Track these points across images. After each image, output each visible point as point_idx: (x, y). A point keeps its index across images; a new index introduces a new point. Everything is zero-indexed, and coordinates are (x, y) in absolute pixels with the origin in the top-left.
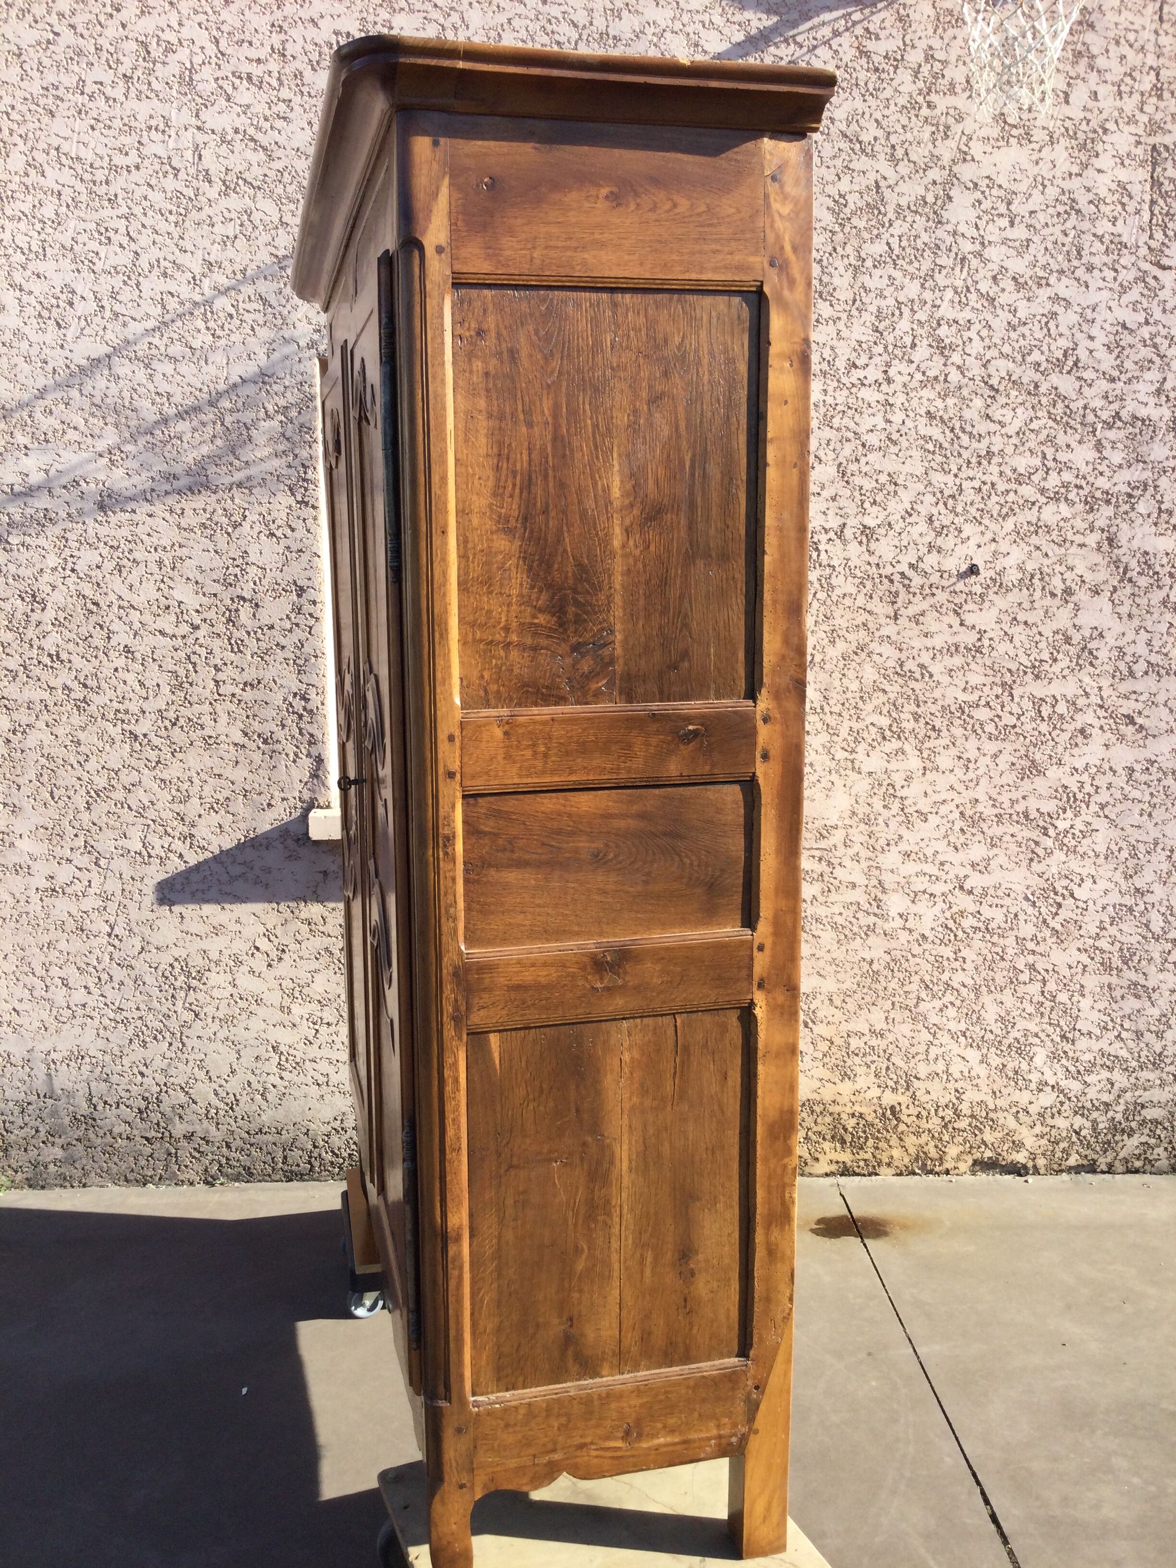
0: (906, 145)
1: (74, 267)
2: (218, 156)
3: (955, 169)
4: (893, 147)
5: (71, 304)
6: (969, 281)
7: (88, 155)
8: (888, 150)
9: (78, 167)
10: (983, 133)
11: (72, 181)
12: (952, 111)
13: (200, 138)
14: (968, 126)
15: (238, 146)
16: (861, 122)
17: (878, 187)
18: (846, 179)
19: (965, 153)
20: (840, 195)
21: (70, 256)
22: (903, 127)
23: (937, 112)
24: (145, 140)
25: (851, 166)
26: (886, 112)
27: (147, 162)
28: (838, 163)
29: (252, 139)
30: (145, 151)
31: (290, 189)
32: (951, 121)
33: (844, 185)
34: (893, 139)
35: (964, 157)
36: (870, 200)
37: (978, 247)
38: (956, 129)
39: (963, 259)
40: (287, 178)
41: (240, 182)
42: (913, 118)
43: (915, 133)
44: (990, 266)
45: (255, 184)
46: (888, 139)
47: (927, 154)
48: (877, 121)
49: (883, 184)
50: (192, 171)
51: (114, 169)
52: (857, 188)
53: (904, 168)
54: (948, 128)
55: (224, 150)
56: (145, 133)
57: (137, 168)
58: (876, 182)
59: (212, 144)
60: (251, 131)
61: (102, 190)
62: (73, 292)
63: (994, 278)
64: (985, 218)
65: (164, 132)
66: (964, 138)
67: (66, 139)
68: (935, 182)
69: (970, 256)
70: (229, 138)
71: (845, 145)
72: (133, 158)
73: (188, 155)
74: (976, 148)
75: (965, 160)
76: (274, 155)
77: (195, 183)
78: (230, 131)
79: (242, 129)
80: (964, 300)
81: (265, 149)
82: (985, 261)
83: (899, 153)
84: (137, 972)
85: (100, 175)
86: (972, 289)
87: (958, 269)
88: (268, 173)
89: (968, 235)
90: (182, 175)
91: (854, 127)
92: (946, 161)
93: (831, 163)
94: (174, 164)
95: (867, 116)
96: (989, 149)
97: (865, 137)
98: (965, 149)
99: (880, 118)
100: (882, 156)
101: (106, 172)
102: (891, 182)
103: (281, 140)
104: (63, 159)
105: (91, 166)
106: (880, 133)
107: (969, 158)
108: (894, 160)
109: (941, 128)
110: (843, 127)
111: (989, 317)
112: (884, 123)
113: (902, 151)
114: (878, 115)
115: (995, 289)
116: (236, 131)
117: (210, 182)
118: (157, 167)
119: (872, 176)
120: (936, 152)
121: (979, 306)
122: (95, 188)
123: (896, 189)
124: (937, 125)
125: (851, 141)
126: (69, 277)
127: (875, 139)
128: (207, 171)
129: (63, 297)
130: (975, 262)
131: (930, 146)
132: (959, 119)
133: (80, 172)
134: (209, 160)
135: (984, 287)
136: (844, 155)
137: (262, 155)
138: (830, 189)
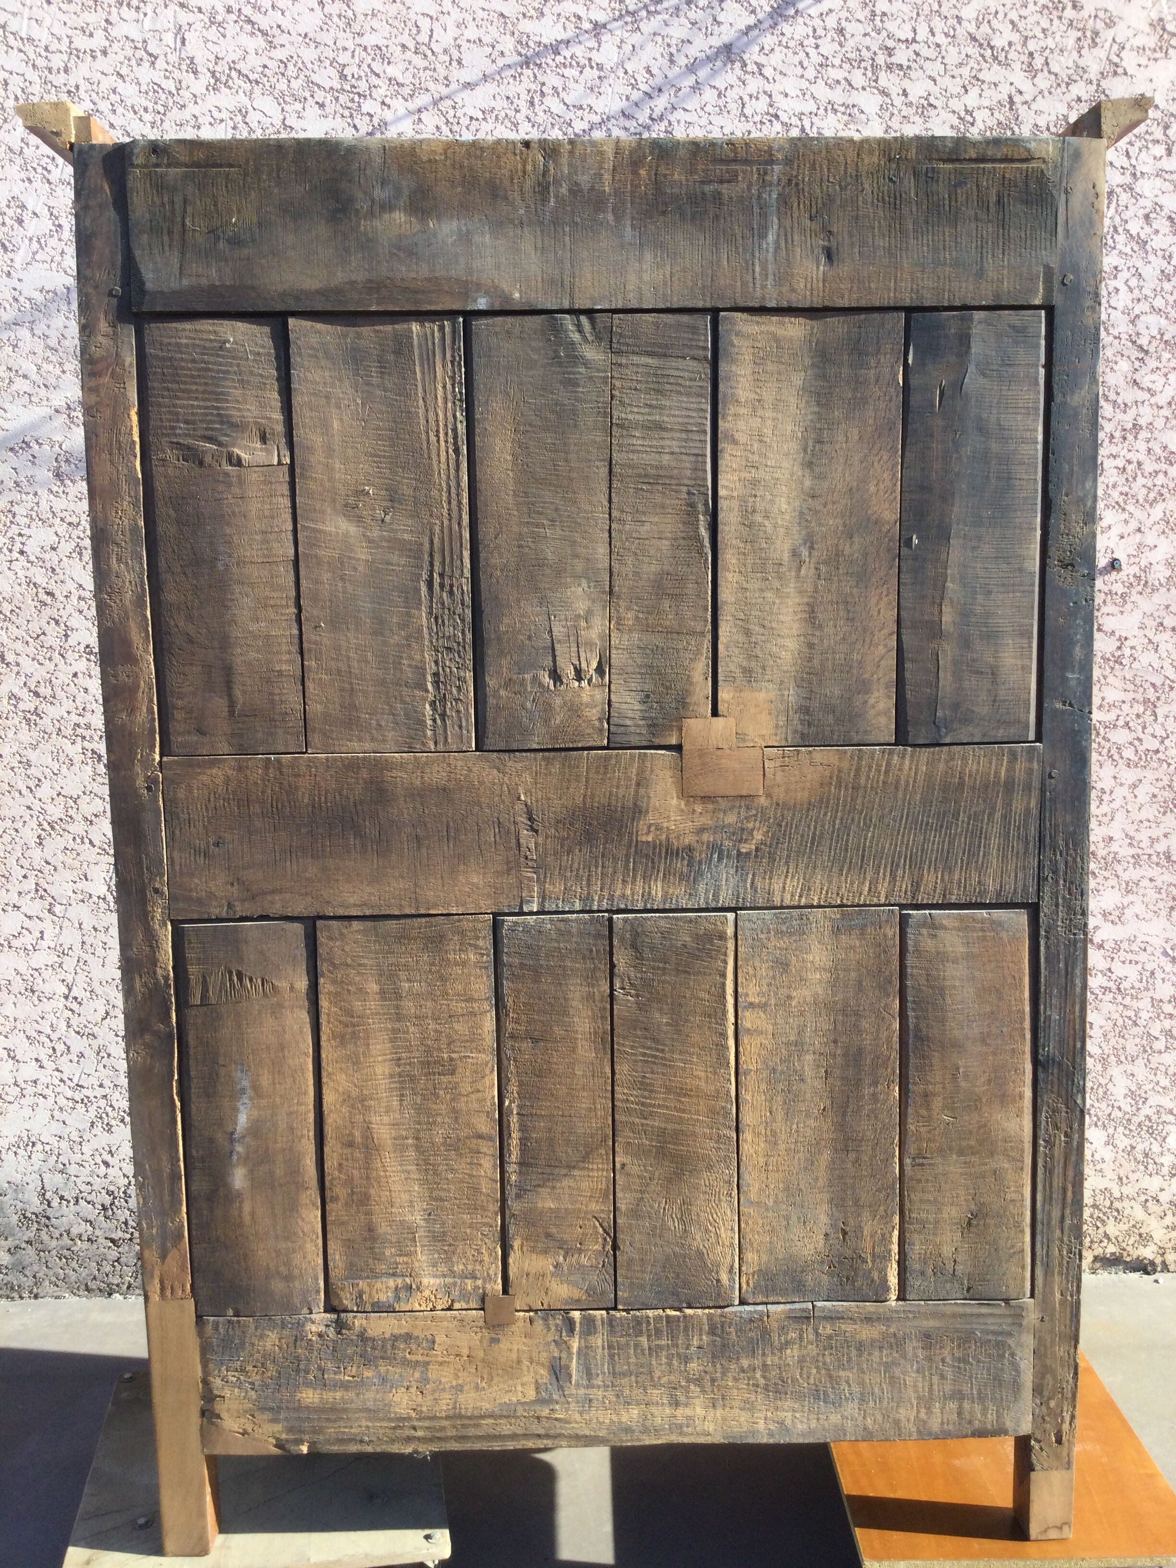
0: (1046, 54)
1: (23, 175)
2: (206, 41)
3: (1103, 83)
4: (1031, 54)
5: (20, 221)
6: (1117, 220)
7: (42, 35)
8: (1025, 58)
9: (30, 49)
10: (1138, 42)
11: (22, 68)
12: (1101, 14)
13: (184, 17)
14: (1121, 32)
15: (231, 29)
16: (994, 22)
17: (1011, 102)
18: (974, 92)
19: (1116, 65)
20: (967, 111)
21: (19, 161)
22: (1044, 31)
23: (1085, 14)
24: (114, 18)
25: (981, 76)
26: (1023, 12)
27: (116, 46)
28: (965, 71)
29: (249, 21)
30: (114, 32)
31: (295, 84)
32: (1100, 25)
33: (971, 99)
34: (1032, 46)
35: (1115, 69)
36: (1002, 118)
37: (1128, 179)
38: (1107, 35)
40: (291, 71)
41: (234, 74)
42: (1056, 21)
43: (1058, 39)
44: (1142, 202)
45: (252, 77)
46: (1025, 44)
47: (1070, 64)
48: (1012, 22)
49: (1017, 99)
50: (173, 58)
51: (75, 53)
52: (986, 103)
53: (1043, 81)
54: (1096, 33)
55: (213, 33)
56: (114, 10)
57: (105, 53)
58: (1010, 97)
59: (198, 26)
60: (248, 11)
61: (59, 79)
62: (23, 207)
63: (1147, 217)
64: (1138, 144)
65: (138, 8)
66: (1116, 47)
67: (14, 14)
68: (1079, 100)
69: (1118, 190)
70: (219, 18)
71: (973, 51)
72: (99, 41)
73: (169, 38)
74: (1129, 60)
75: (1115, 73)
76: (276, 41)
77: (177, 74)
78: (222, 10)
79: (236, 7)
81: (264, 34)
82: (1136, 196)
83: (1038, 62)
84: (100, 1041)
85: (57, 61)
86: (1120, 230)
88: (269, 63)
89: (1117, 164)
90: (160, 63)
91: (985, 28)
92: (1093, 73)
93: (956, 72)
94: (151, 48)
95: (1000, 16)
96: (1144, 61)
97: (999, 42)
98: (1116, 60)
99: (1016, 19)
100: (1017, 66)
101: (65, 57)
102: (1028, 97)
103: (286, 23)
104: (11, 39)
105: (46, 49)
106: (1016, 38)
107: (1120, 71)
108: (1031, 71)
109: (1088, 34)
110: (972, 28)
111: (1139, 264)
112: (1021, 25)
113: (1042, 60)
114: (1013, 15)
115: (1148, 230)
116: (229, 10)
117: (195, 73)
118: (129, 52)
119: (1005, 90)
120: (1082, 63)
121: (1128, 250)
122: (50, 77)
123: (1034, 106)
124: (1084, 30)
125: (981, 45)
126: (18, 188)
127: (1010, 44)
128: (192, 60)
129: (10, 212)
130: (1124, 198)
131: (1075, 55)
132: (1110, 24)
133: (32, 56)
134: (195, 47)
135: (1134, 227)
136: (972, 63)
137: (260, 41)
138: (955, 104)
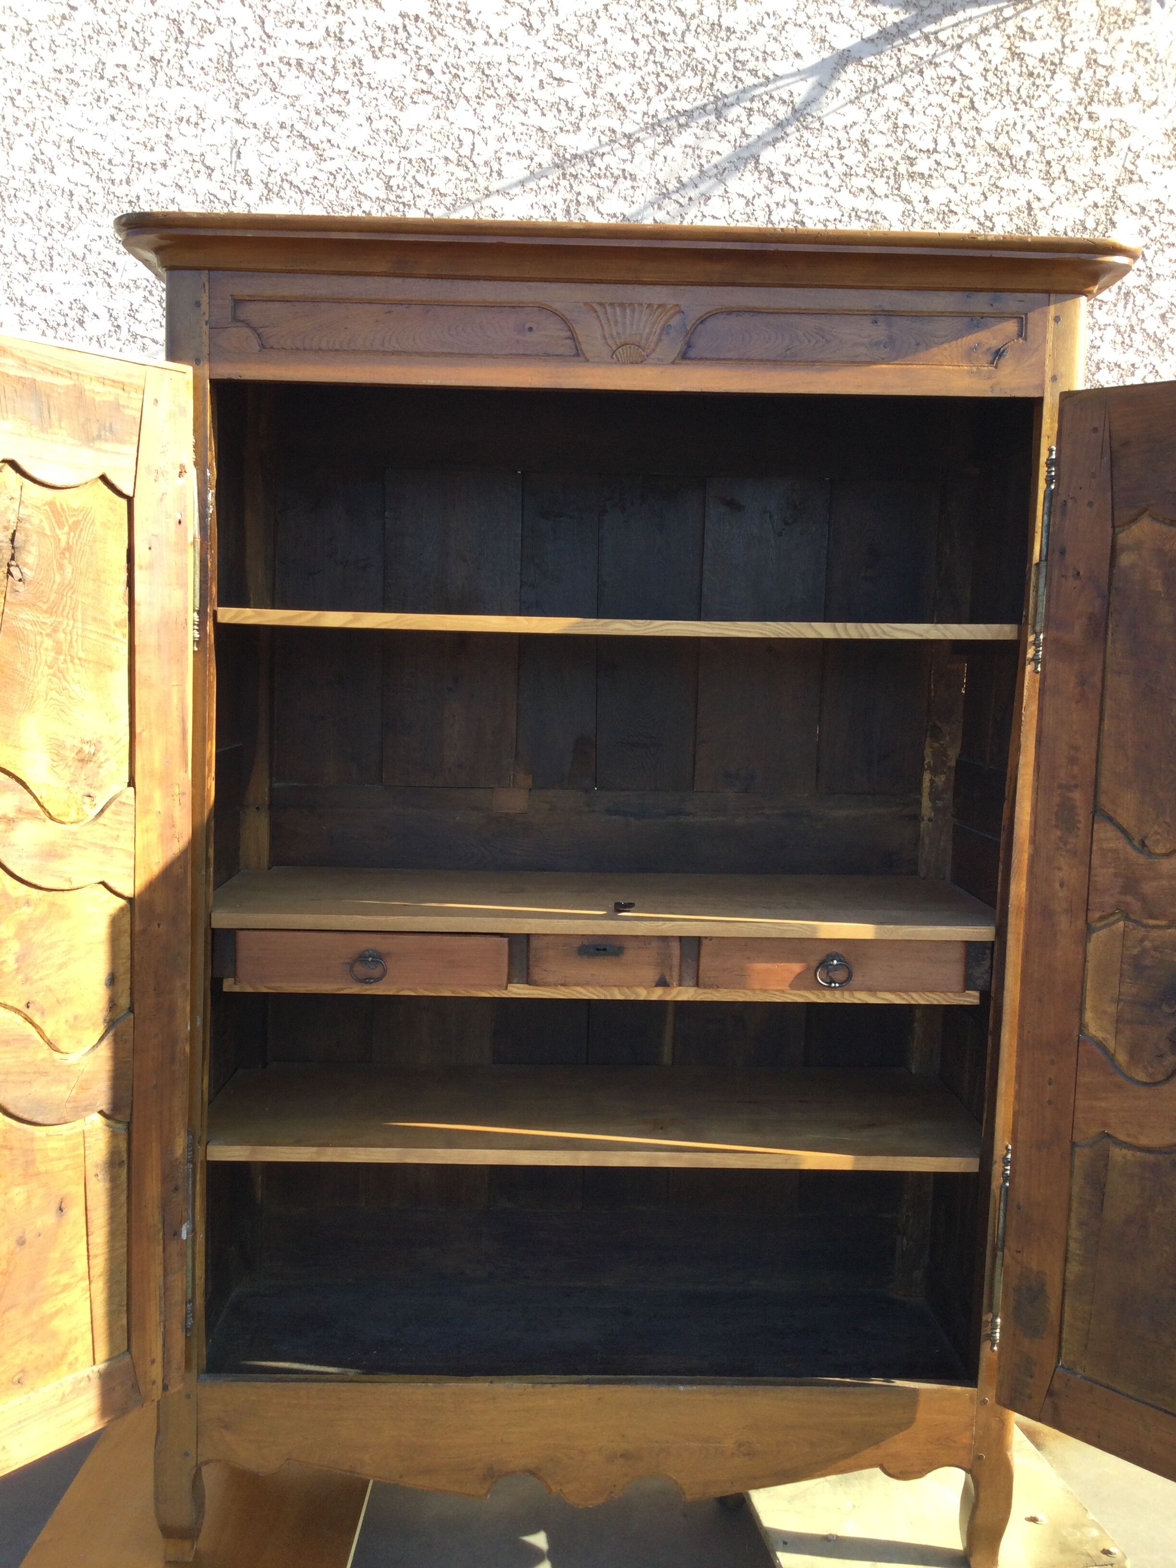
0: (1064, 162)
1: (86, 279)
2: (260, 155)
3: (1119, 189)
4: (1048, 163)
5: (81, 322)
6: (1134, 320)
7: (106, 150)
8: (1043, 167)
9: (94, 162)
10: (1154, 150)
11: (87, 180)
12: (1116, 124)
13: (239, 133)
14: (1135, 141)
15: (284, 143)
16: (1013, 134)
17: (1030, 207)
18: (993, 198)
19: (1132, 173)
20: (986, 217)
21: (81, 266)
22: (1061, 140)
23: (1100, 124)
24: (174, 133)
25: (999, 184)
26: (1041, 123)
27: (175, 160)
28: (985, 179)
29: (301, 136)
30: (174, 146)
31: (344, 194)
32: (1115, 135)
33: (991, 205)
34: (1049, 154)
35: (1131, 176)
36: (1021, 224)
37: (1143, 280)
38: (1121, 144)
39: (1127, 294)
40: (340, 182)
41: (286, 185)
42: (1073, 132)
43: (1075, 148)
44: (1158, 302)
45: (303, 188)
46: (1042, 153)
47: (1087, 172)
48: (1030, 133)
49: (1035, 205)
50: (230, 171)
51: (139, 167)
52: (1006, 209)
53: (1061, 188)
54: (1112, 143)
55: (267, 147)
56: (174, 126)
57: (165, 165)
58: (1029, 204)
59: (253, 140)
60: (300, 126)
61: (121, 190)
62: (84, 309)
63: (1163, 316)
64: (1154, 247)
65: (197, 124)
66: (1131, 155)
67: (81, 130)
68: (1096, 205)
69: (1135, 291)
70: (273, 134)
71: (993, 160)
72: (159, 155)
73: (225, 152)
74: (1144, 168)
75: (1131, 180)
76: (326, 154)
77: (232, 185)
78: (276, 127)
79: (289, 123)
80: (1127, 341)
81: (315, 147)
82: (1153, 297)
83: (1056, 170)
85: (119, 174)
86: (1137, 328)
87: (1121, 305)
88: (320, 175)
90: (216, 176)
91: (1003, 139)
92: (1110, 181)
93: (976, 180)
94: (208, 162)
95: (1019, 127)
96: (1158, 168)
97: (1017, 151)
98: (1131, 167)
99: (1034, 130)
100: (1035, 174)
101: (127, 170)
102: (1046, 203)
103: (336, 138)
104: (77, 153)
105: (110, 162)
106: (1034, 147)
107: (1135, 178)
108: (1049, 178)
109: (1104, 143)
110: (991, 139)
111: (1156, 361)
112: (1039, 136)
113: (1059, 168)
114: (1031, 126)
115: (1164, 329)
116: (282, 126)
117: (249, 184)
118: (187, 165)
119: (1024, 197)
120: (1098, 170)
121: (1144, 348)
122: (113, 189)
123: (1052, 212)
124: (1100, 139)
125: (1000, 155)
126: (79, 291)
127: (1028, 153)
128: (246, 172)
129: (72, 314)
130: (1141, 298)
131: (1092, 164)
132: (1125, 133)
133: (96, 169)
134: (249, 161)
135: (1152, 325)
136: (991, 171)
137: (311, 155)
138: (975, 210)
